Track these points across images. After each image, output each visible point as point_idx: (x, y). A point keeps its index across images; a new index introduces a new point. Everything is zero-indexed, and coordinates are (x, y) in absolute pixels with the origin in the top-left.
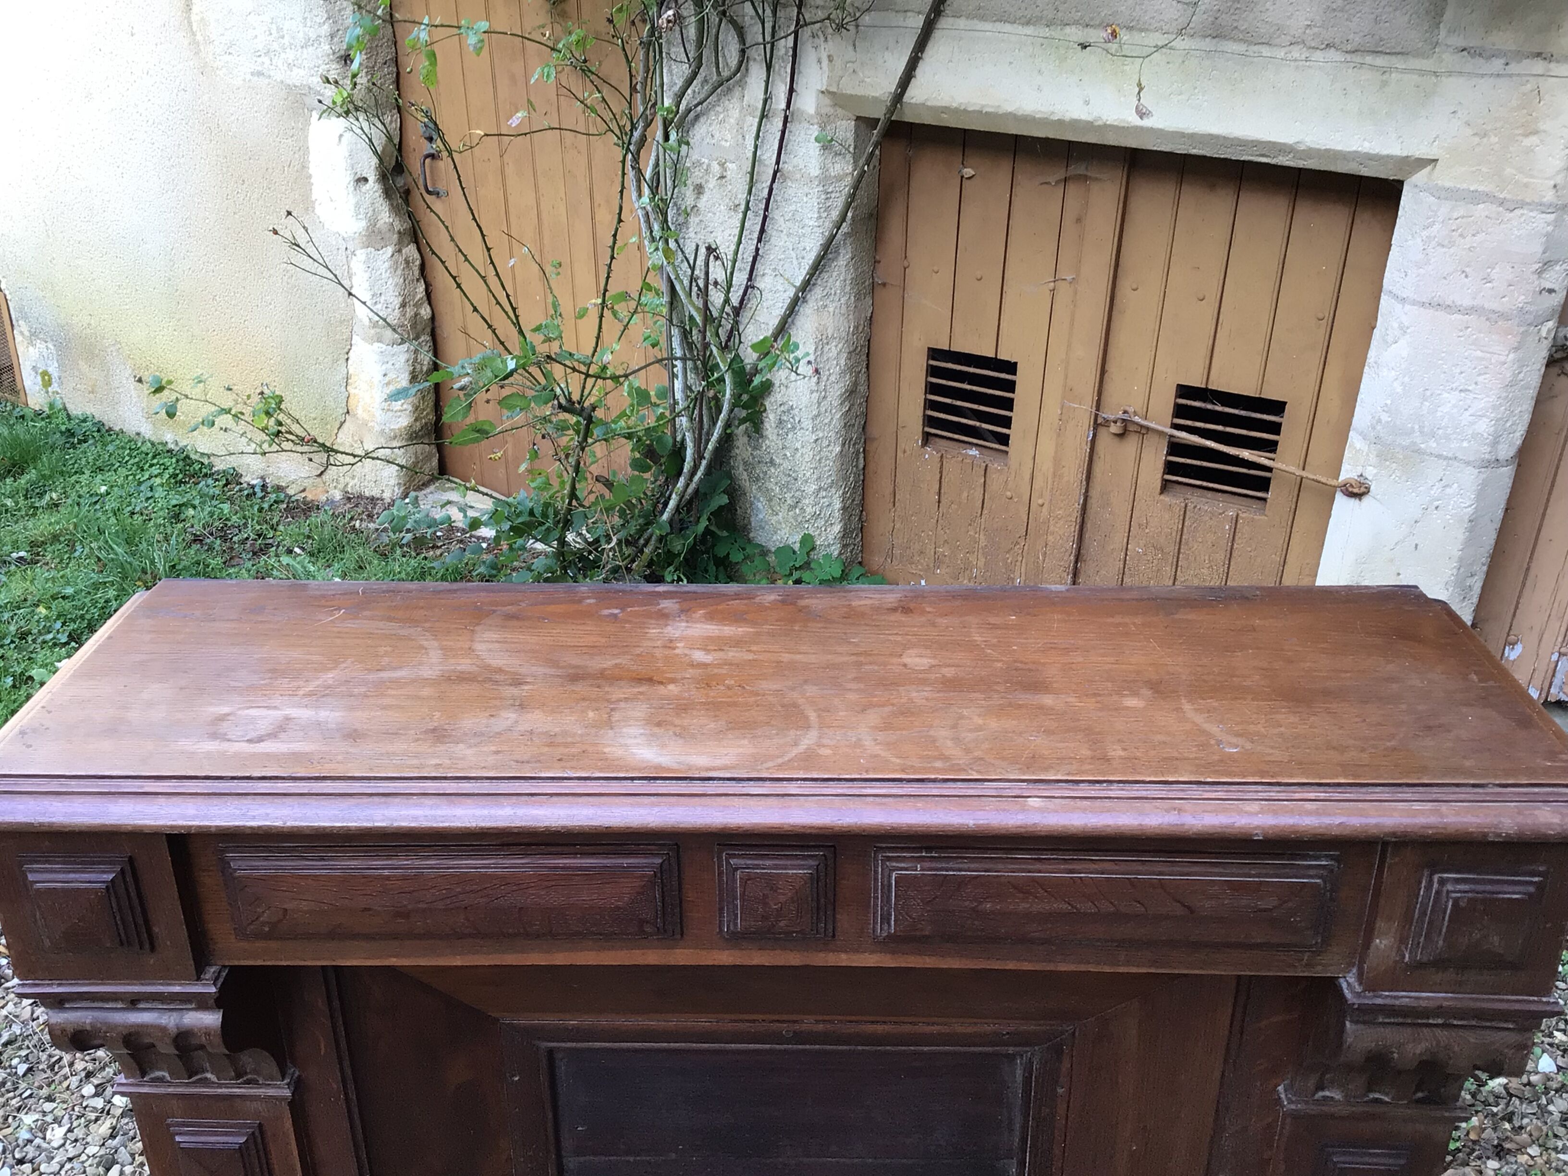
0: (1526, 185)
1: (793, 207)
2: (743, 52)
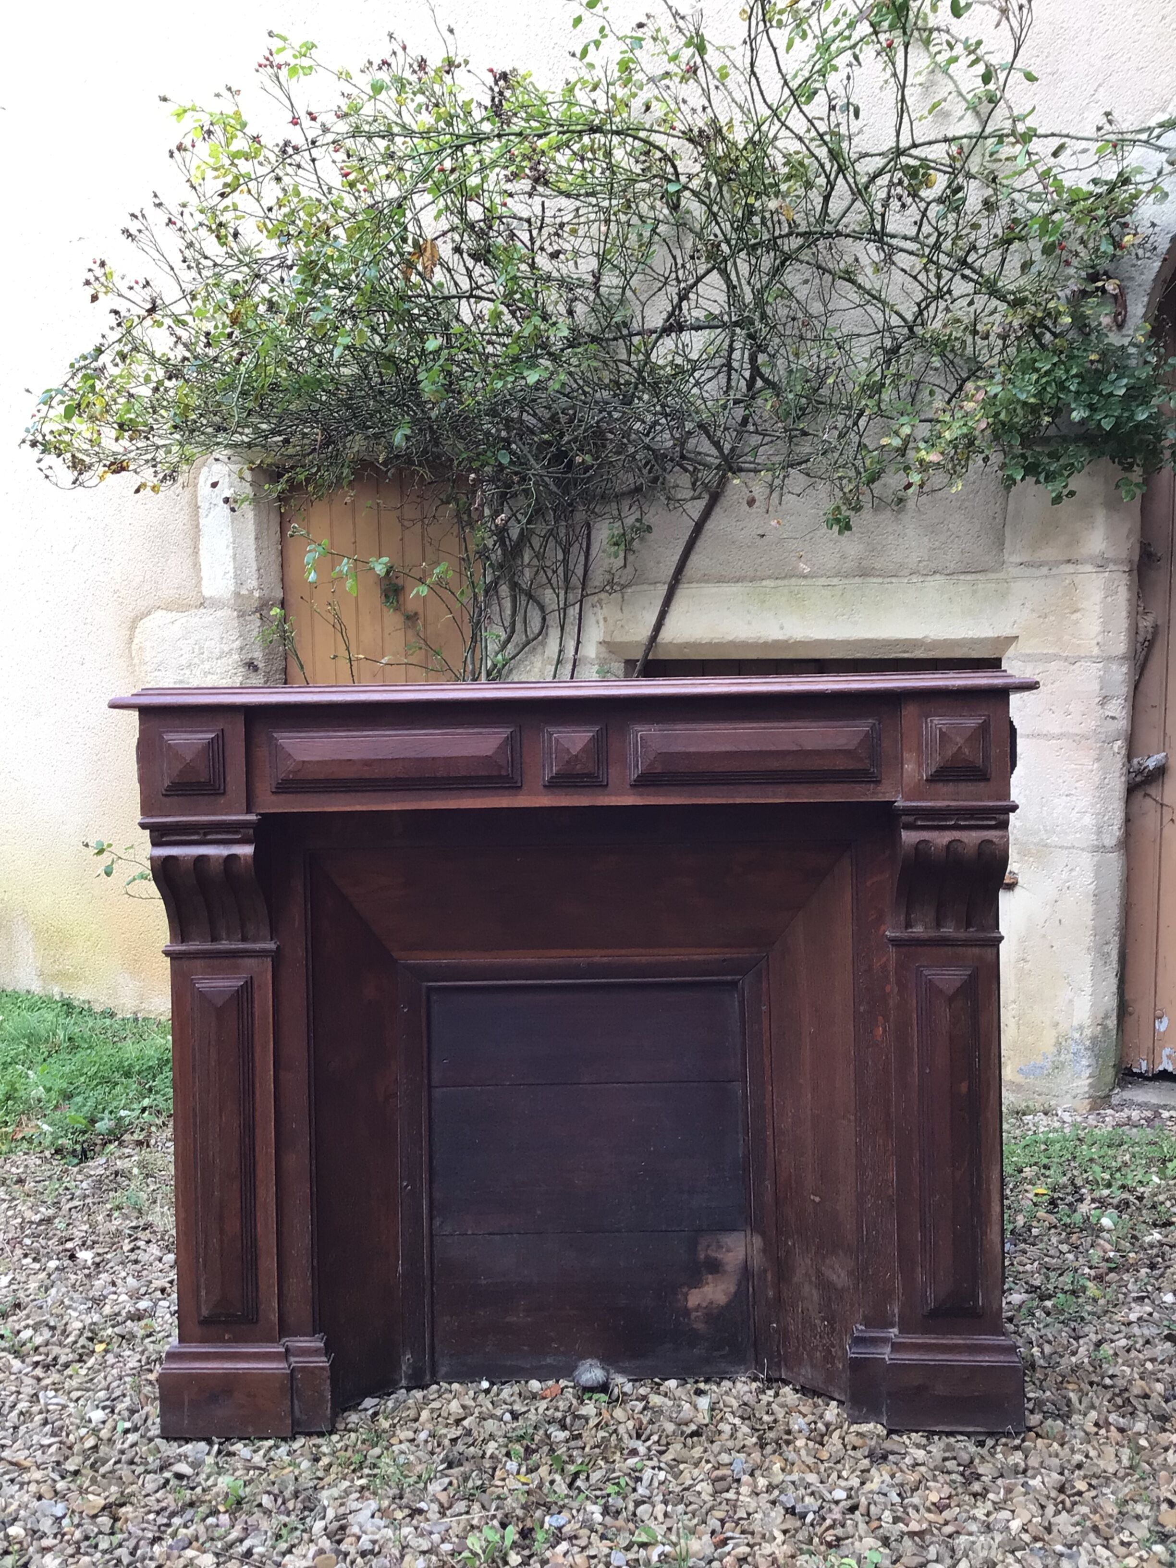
0: (1079, 646)
2: (544, 619)
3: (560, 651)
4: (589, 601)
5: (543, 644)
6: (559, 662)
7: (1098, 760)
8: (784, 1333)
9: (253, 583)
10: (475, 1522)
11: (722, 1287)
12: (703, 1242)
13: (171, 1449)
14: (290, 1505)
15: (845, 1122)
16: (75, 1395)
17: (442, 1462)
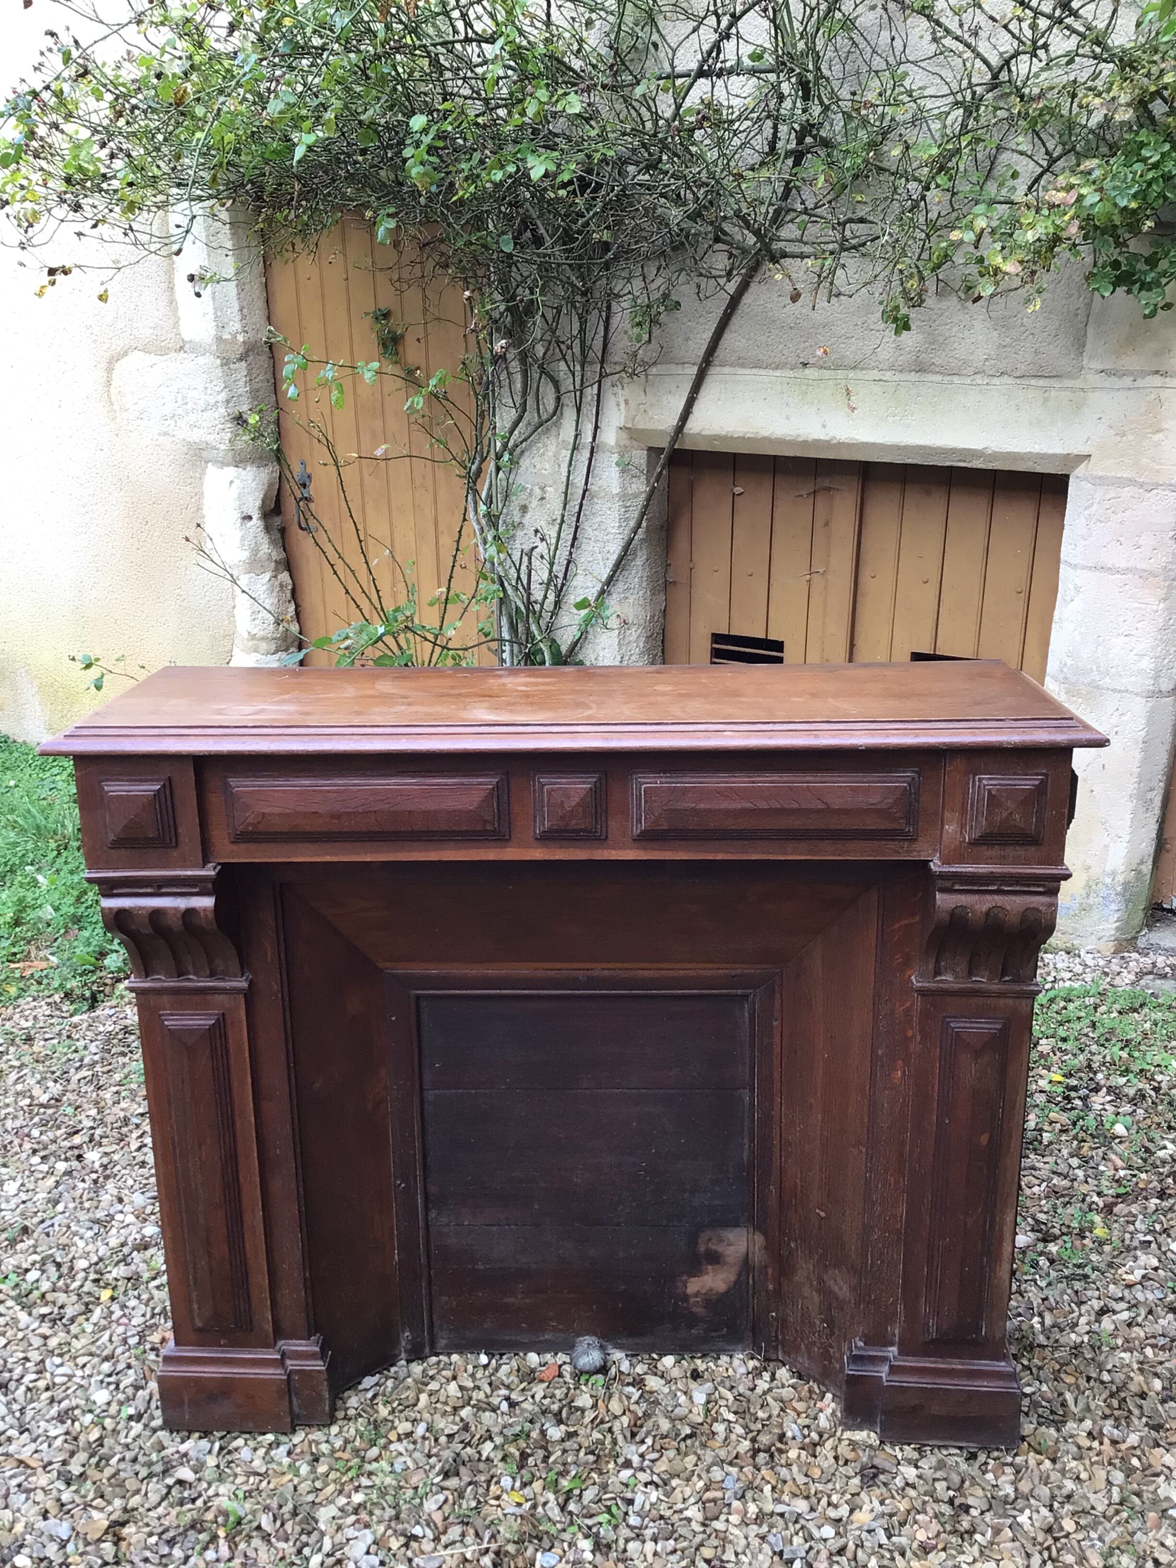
0: (1158, 471)
1: (599, 519)
2: (558, 399)
3: (576, 436)
4: (607, 382)
5: (558, 425)
6: (575, 448)
7: (1165, 599)
8: (784, 1323)
9: (236, 325)
10: (469, 1556)
11: (721, 1276)
12: (704, 1237)
13: (174, 1445)
14: (288, 1526)
15: (856, 1152)
16: (81, 1361)
17: (438, 1475)
